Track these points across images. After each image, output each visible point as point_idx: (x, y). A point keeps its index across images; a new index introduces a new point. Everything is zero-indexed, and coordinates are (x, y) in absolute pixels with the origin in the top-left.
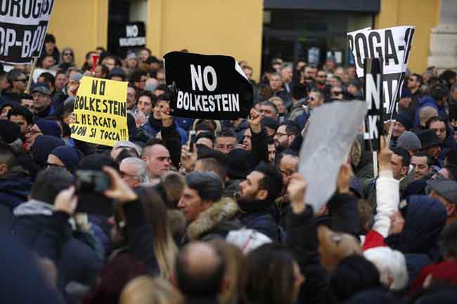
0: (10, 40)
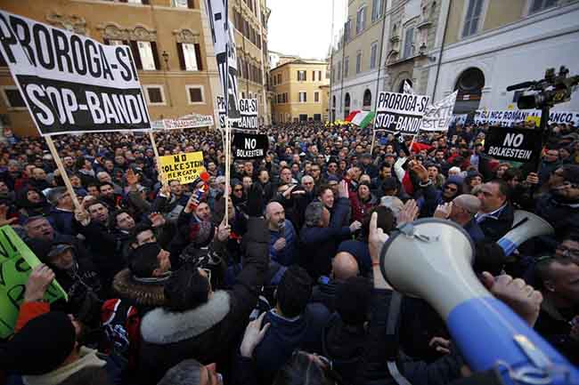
0: (71, 104)
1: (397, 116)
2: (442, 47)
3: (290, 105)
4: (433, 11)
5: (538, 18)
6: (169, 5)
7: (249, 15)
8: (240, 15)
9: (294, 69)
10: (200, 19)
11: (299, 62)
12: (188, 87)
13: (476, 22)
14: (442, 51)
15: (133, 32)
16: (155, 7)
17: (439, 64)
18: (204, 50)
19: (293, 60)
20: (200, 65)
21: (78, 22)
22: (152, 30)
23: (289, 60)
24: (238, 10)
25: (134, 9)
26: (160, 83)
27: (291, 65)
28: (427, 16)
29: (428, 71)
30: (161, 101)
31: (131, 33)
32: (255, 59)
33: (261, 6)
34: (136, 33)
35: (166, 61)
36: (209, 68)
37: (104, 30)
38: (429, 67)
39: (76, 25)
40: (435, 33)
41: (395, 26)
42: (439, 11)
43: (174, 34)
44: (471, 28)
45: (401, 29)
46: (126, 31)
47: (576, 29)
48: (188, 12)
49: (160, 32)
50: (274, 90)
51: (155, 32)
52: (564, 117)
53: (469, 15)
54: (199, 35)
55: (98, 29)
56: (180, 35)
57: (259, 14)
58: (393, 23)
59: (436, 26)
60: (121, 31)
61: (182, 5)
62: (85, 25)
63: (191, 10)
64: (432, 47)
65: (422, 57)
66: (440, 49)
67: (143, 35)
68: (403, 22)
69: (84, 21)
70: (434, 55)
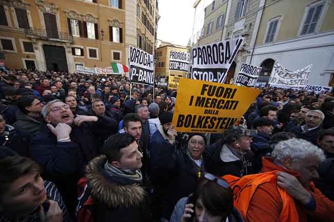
1: (249, 77)
2: (254, 46)
3: (165, 68)
4: (250, 28)
5: (305, 38)
6: (108, 5)
7: (149, 17)
8: (145, 16)
9: (169, 49)
10: (125, 15)
11: (172, 46)
12: (112, 51)
13: (273, 36)
14: (254, 49)
15: (85, 16)
16: (100, 5)
17: (252, 55)
18: (125, 32)
19: (169, 45)
20: (121, 40)
21: (53, 6)
22: (96, 17)
23: (167, 45)
24: (145, 14)
25: (87, 5)
26: (97, 47)
27: (168, 47)
28: (247, 30)
29: (246, 58)
30: (96, 57)
31: (84, 17)
32: (150, 41)
33: (156, 13)
34: (87, 17)
35: (102, 35)
36: (126, 42)
37: (68, 13)
38: (247, 56)
39: (52, 8)
40: (250, 39)
41: (229, 33)
42: (253, 28)
43: (109, 21)
44: (270, 39)
45: (232, 35)
46: (81, 15)
47: (333, 44)
48: (118, 10)
49: (101, 18)
50: (158, 59)
51: (98, 19)
52: (317, 88)
53: (269, 33)
54: (122, 23)
55: (65, 12)
56: (112, 22)
57: (155, 17)
58: (228, 31)
59: (251, 36)
60: (78, 15)
61: (115, 6)
62: (57, 9)
63: (120, 10)
64: (248, 46)
65: (243, 51)
66: (253, 48)
67: (91, 19)
68: (234, 31)
69: (57, 7)
70: (249, 50)
